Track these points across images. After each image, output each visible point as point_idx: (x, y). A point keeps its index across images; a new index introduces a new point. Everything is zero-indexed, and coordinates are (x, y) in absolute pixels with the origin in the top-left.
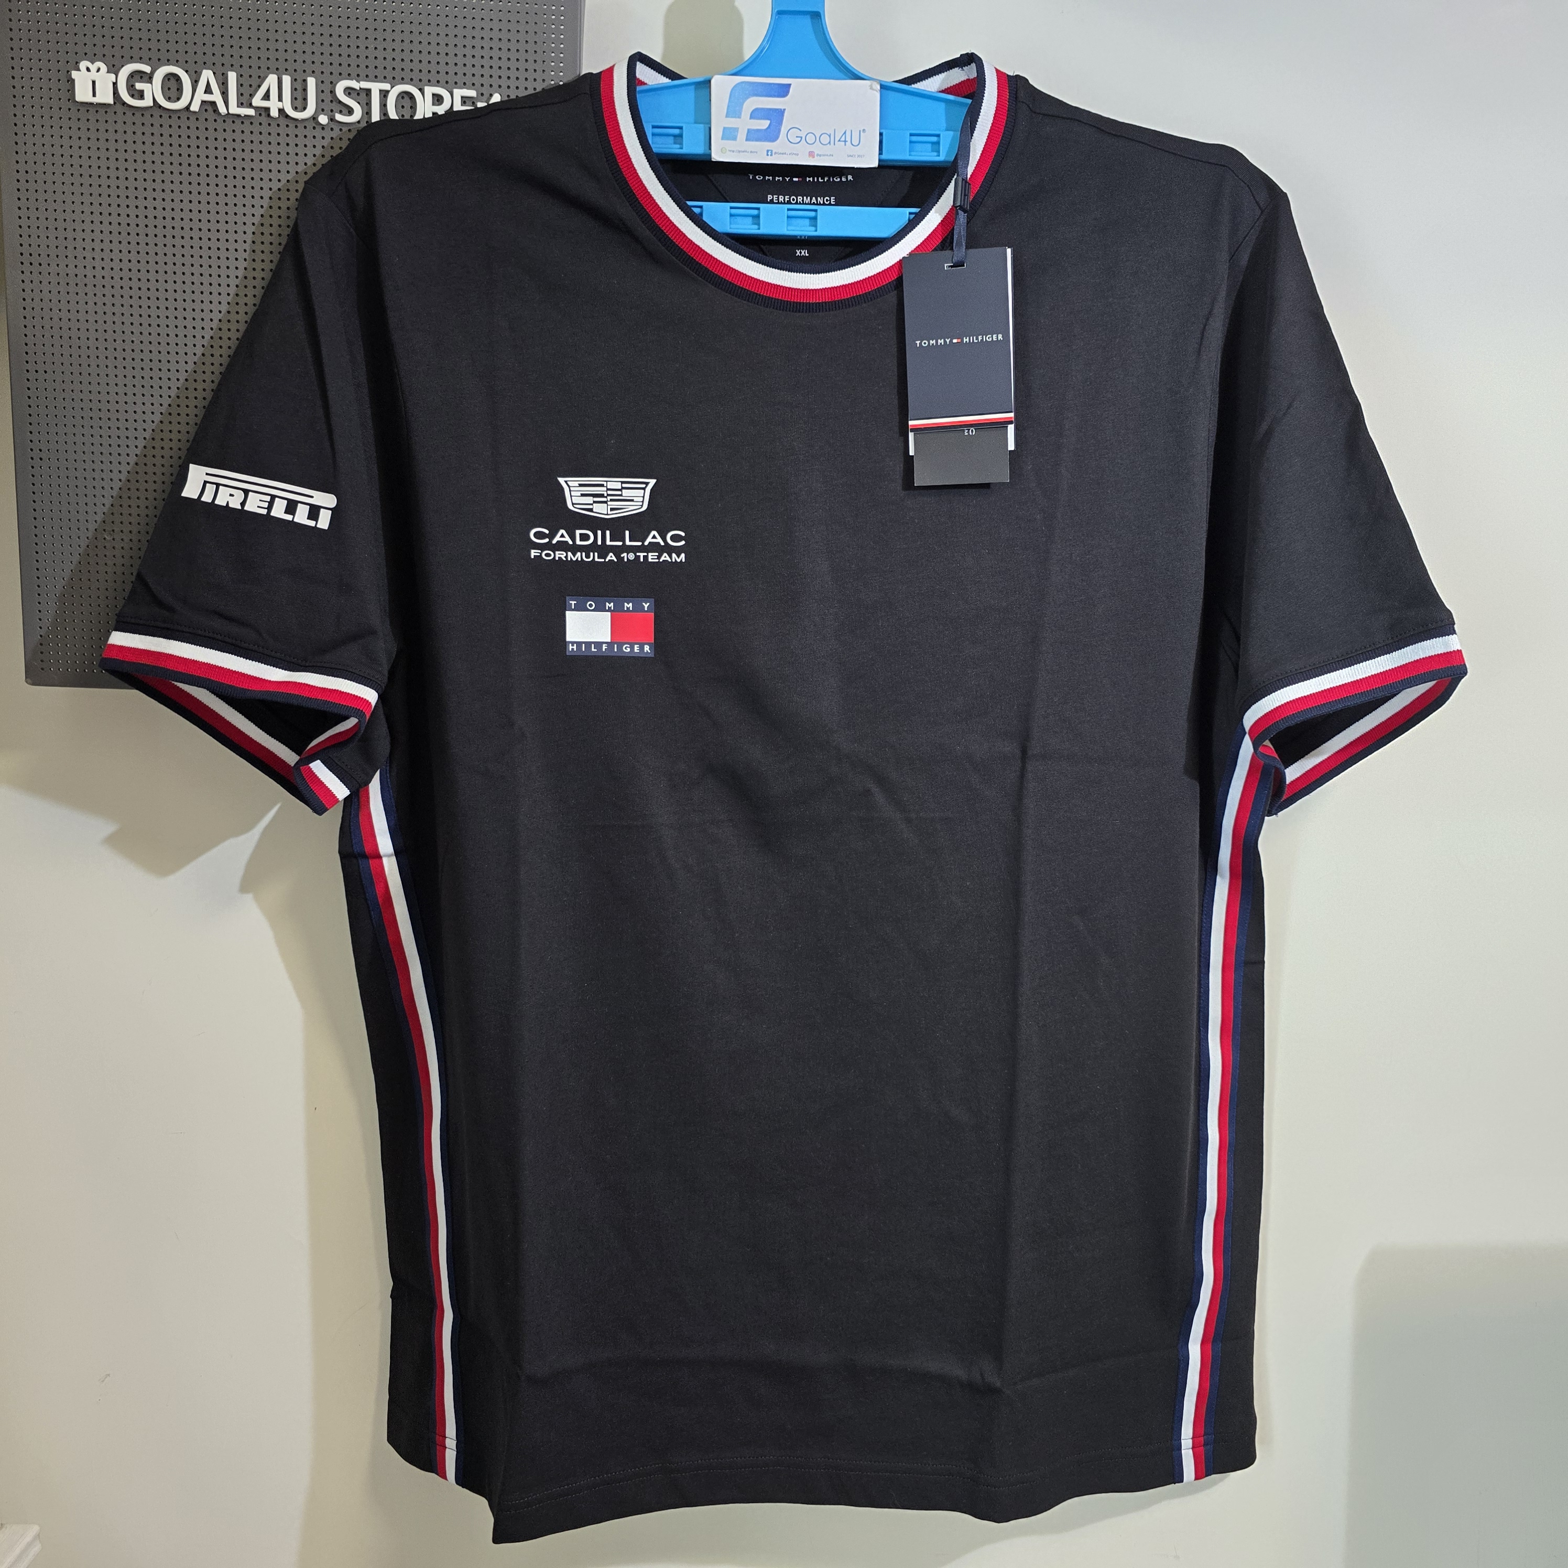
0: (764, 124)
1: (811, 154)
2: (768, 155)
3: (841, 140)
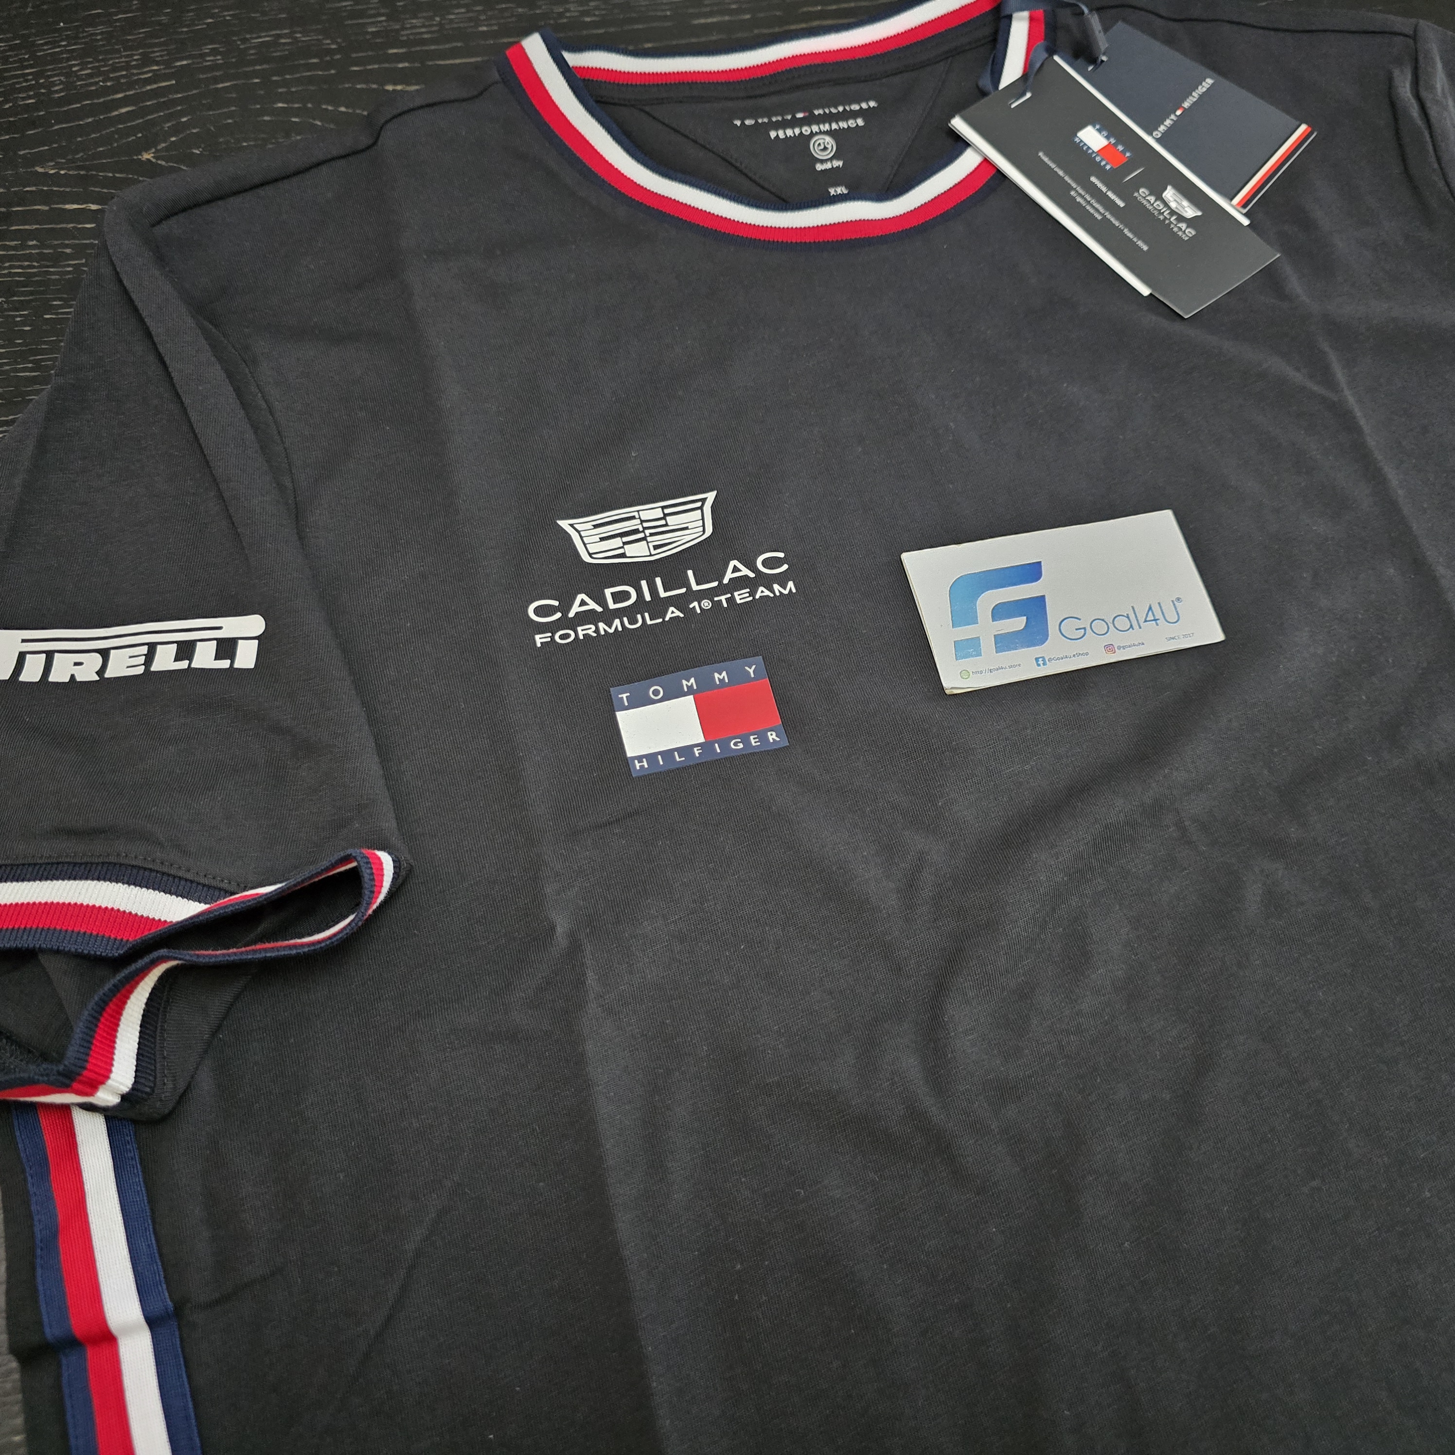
0: (1019, 623)
1: (1109, 648)
2: (1039, 665)
3: (1148, 619)
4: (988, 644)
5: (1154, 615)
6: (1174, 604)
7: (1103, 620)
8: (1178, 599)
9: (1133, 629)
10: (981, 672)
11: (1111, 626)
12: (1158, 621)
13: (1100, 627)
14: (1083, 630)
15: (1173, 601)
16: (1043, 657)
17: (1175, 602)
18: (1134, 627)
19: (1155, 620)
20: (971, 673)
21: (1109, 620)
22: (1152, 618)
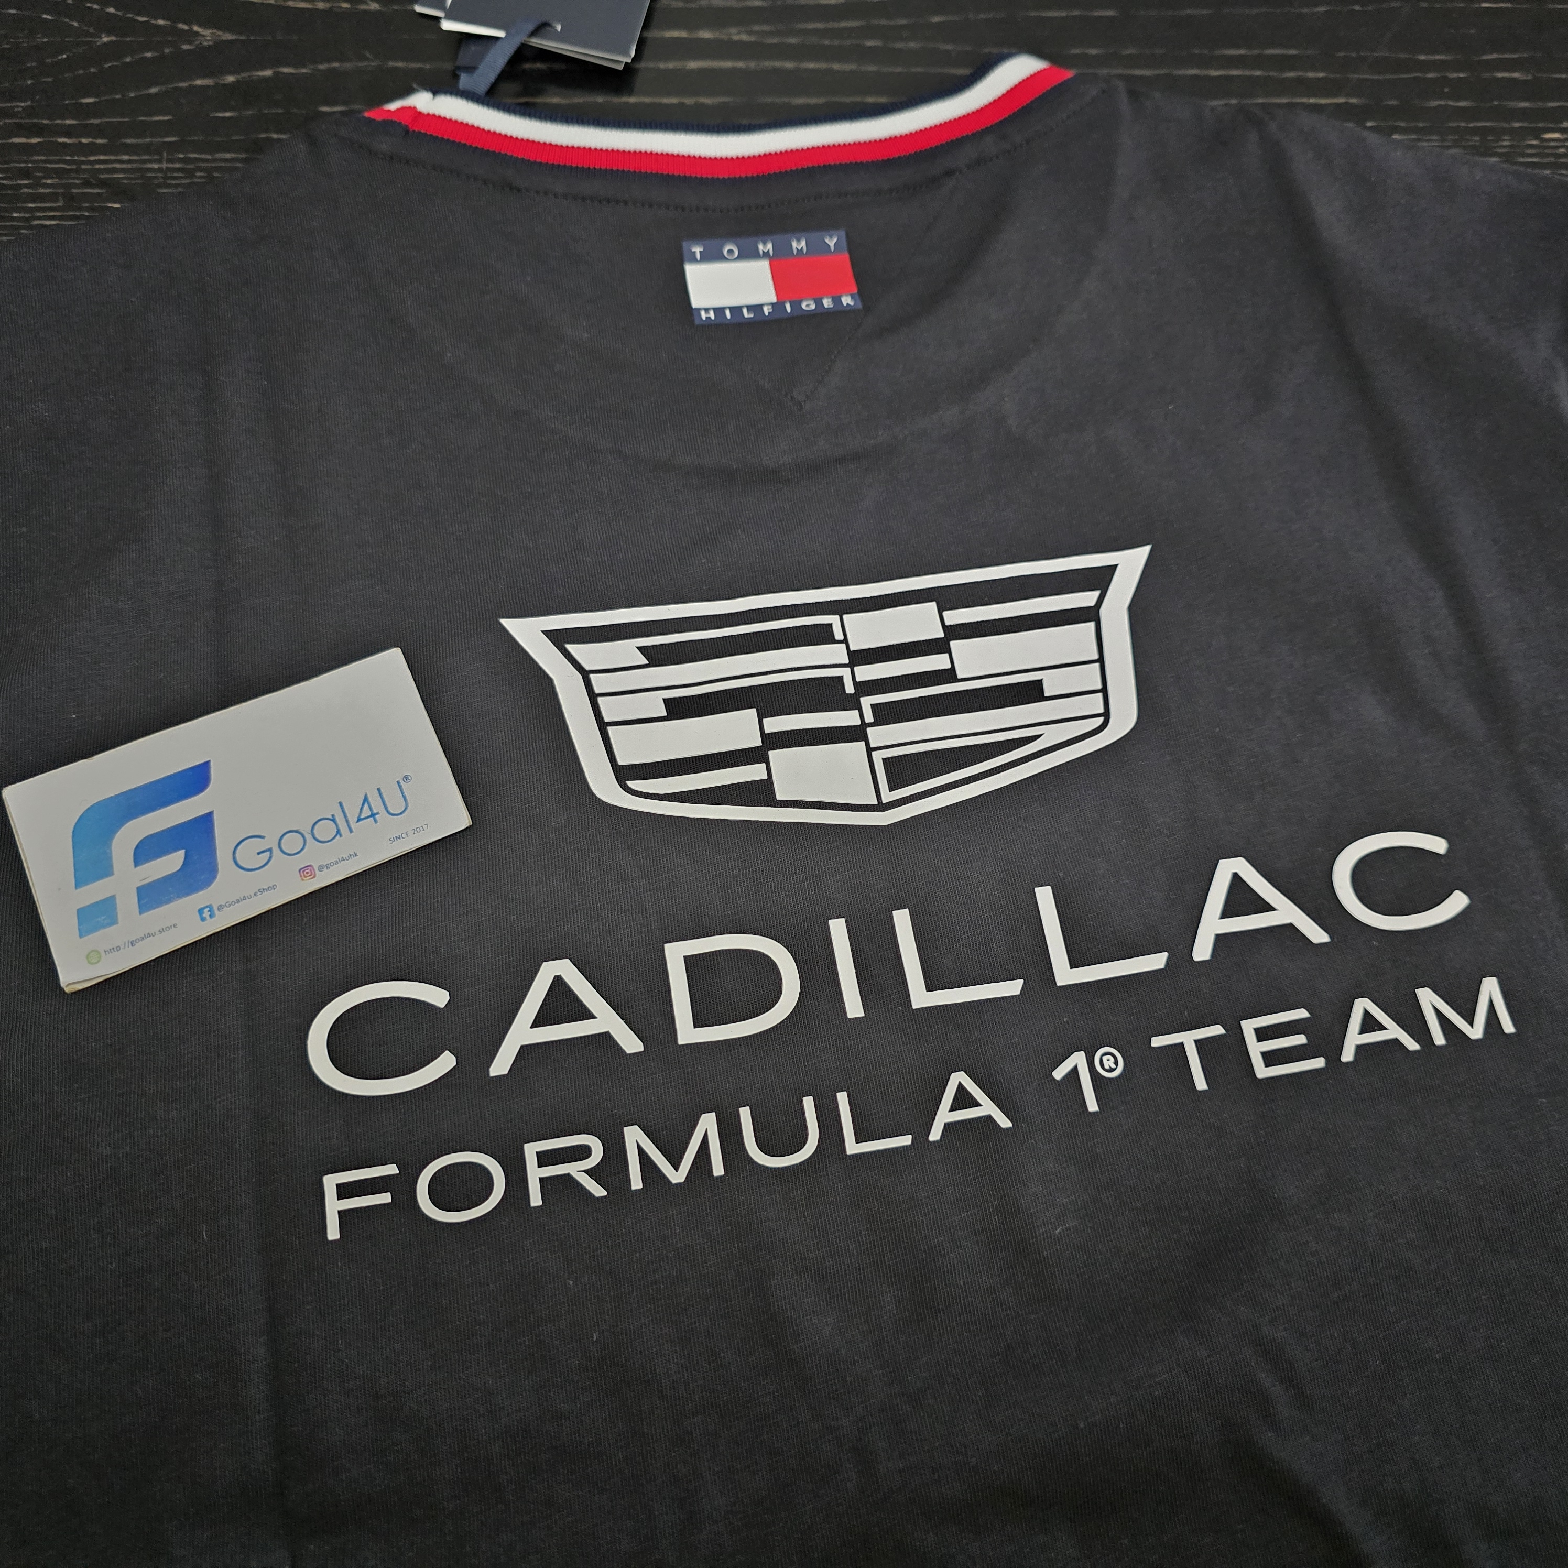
4: (128, 903)
5: (370, 809)
6: (400, 787)
7: (297, 832)
8: (406, 778)
9: (341, 836)
10: (118, 949)
11: (308, 837)
12: (377, 817)
14: (268, 853)
15: (398, 782)
16: (210, 907)
17: (402, 783)
18: (342, 831)
19: (373, 815)
20: (103, 954)
21: (306, 831)
22: (370, 814)
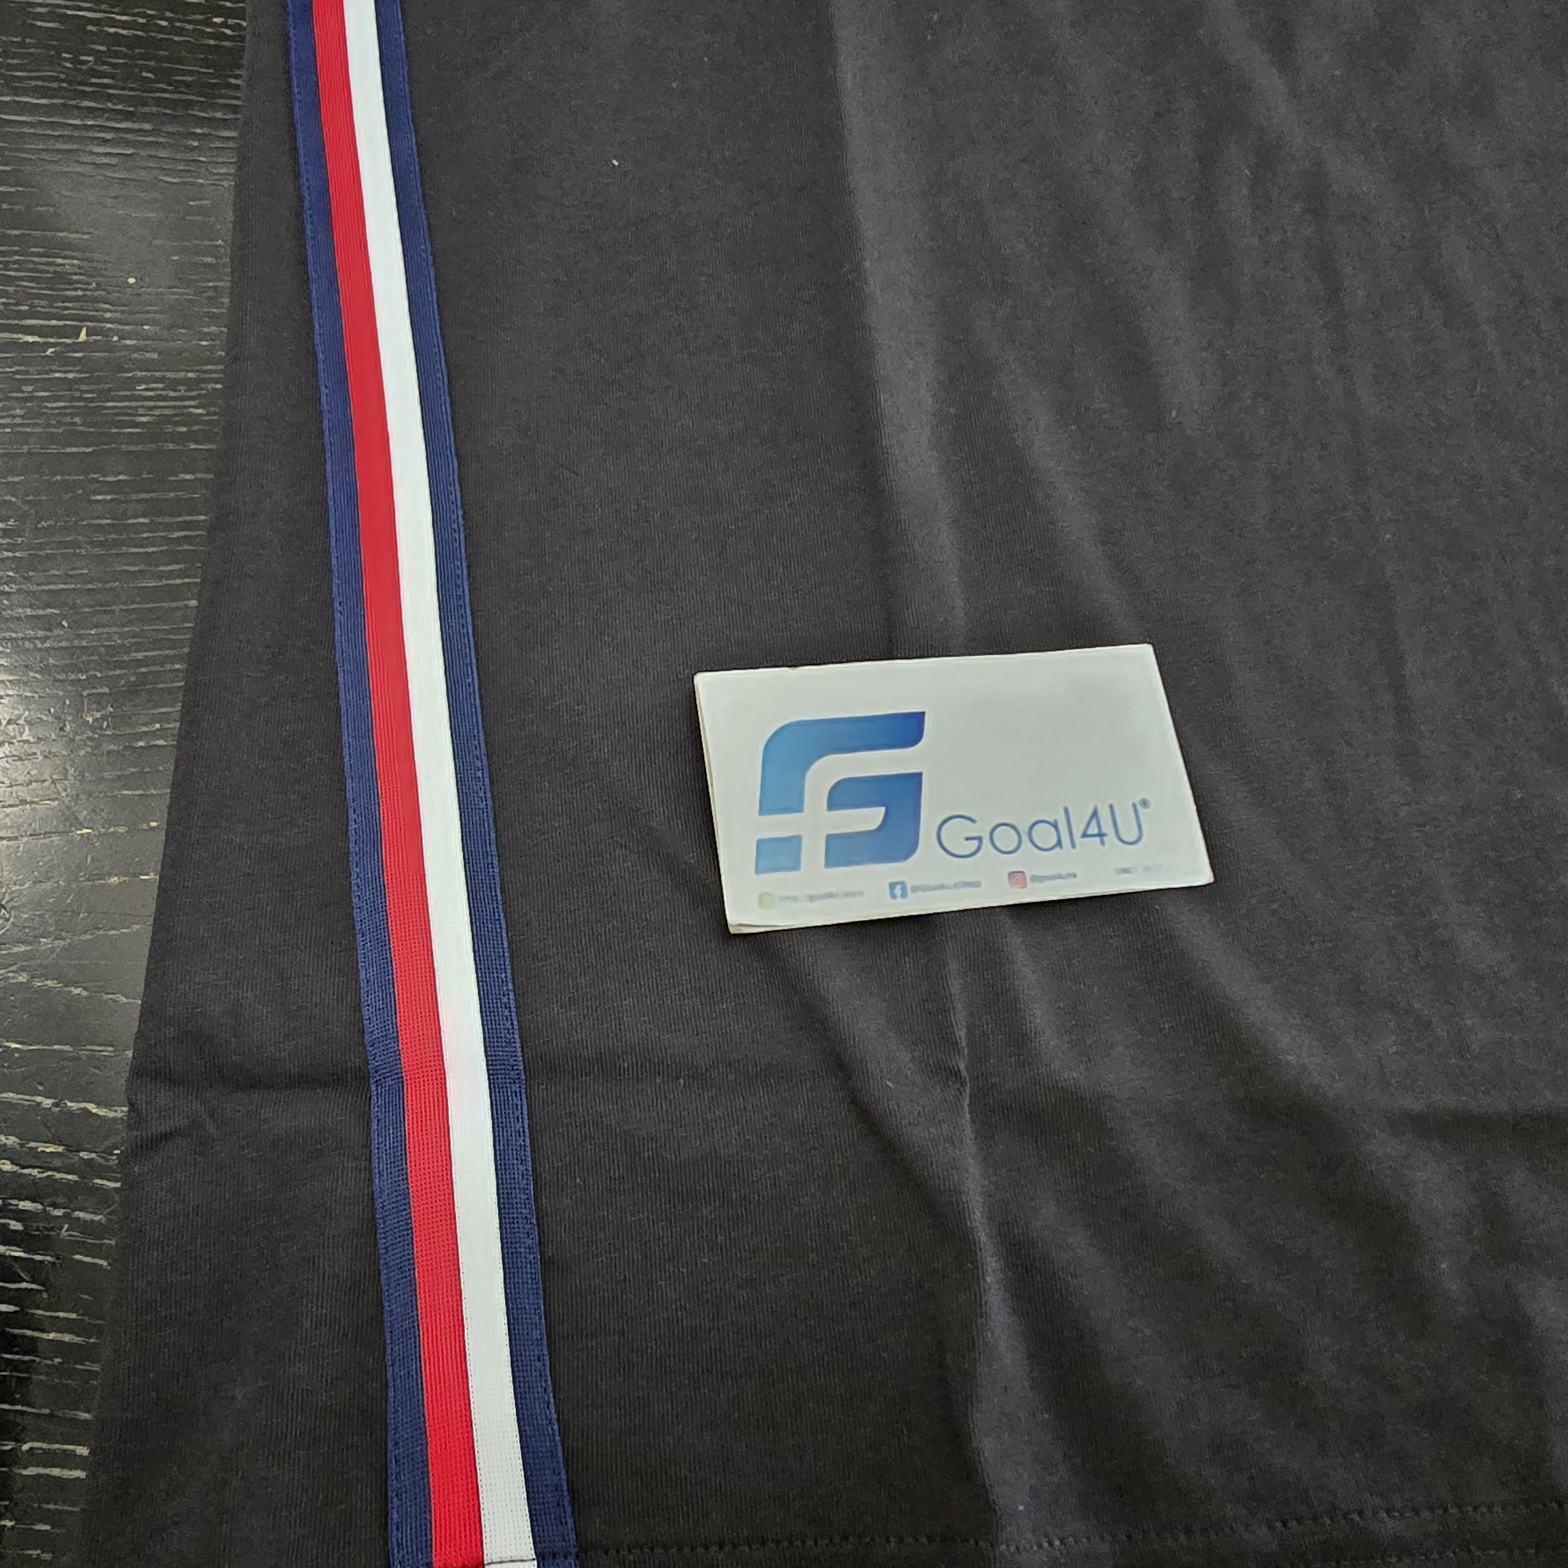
1: (1016, 877)
2: (893, 896)
3: (1090, 832)
4: (814, 850)
5: (1099, 826)
6: (1136, 811)
7: (1013, 827)
8: (1144, 802)
9: (1061, 848)
10: (795, 899)
11: (1025, 838)
12: (1105, 839)
13: (1005, 838)
14: (976, 842)
15: (1134, 805)
16: (902, 883)
17: (1139, 808)
18: (1063, 843)
19: (1101, 835)
20: (777, 900)
21: (1024, 828)
22: (1096, 831)
